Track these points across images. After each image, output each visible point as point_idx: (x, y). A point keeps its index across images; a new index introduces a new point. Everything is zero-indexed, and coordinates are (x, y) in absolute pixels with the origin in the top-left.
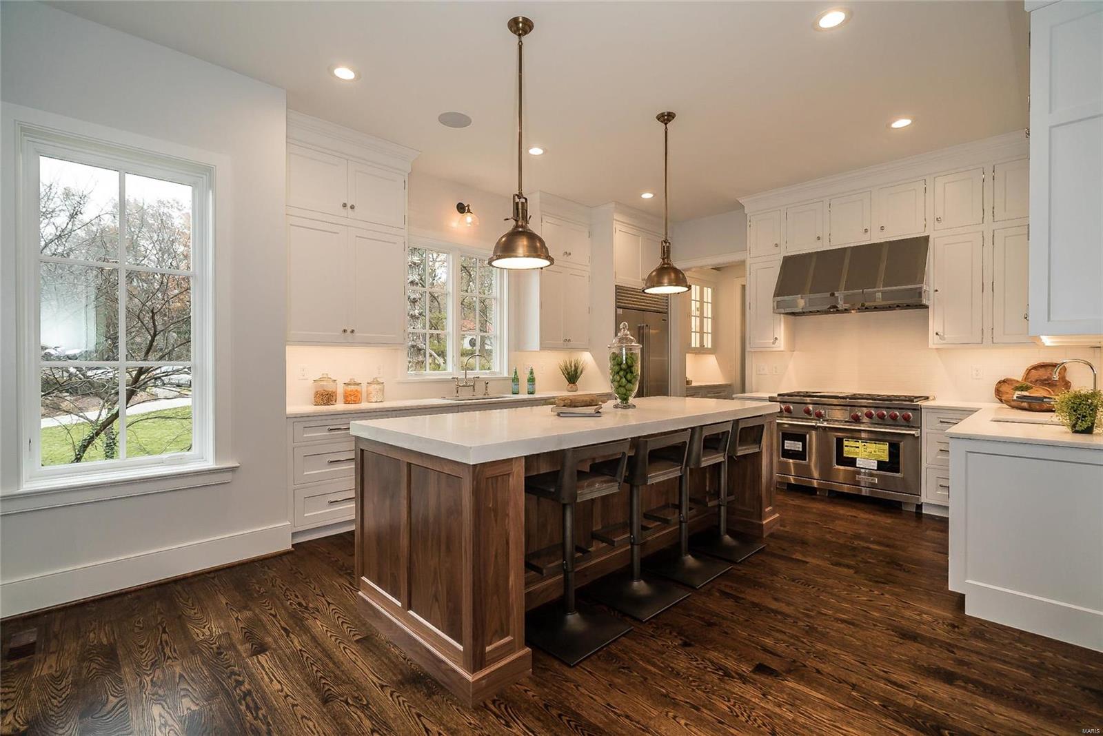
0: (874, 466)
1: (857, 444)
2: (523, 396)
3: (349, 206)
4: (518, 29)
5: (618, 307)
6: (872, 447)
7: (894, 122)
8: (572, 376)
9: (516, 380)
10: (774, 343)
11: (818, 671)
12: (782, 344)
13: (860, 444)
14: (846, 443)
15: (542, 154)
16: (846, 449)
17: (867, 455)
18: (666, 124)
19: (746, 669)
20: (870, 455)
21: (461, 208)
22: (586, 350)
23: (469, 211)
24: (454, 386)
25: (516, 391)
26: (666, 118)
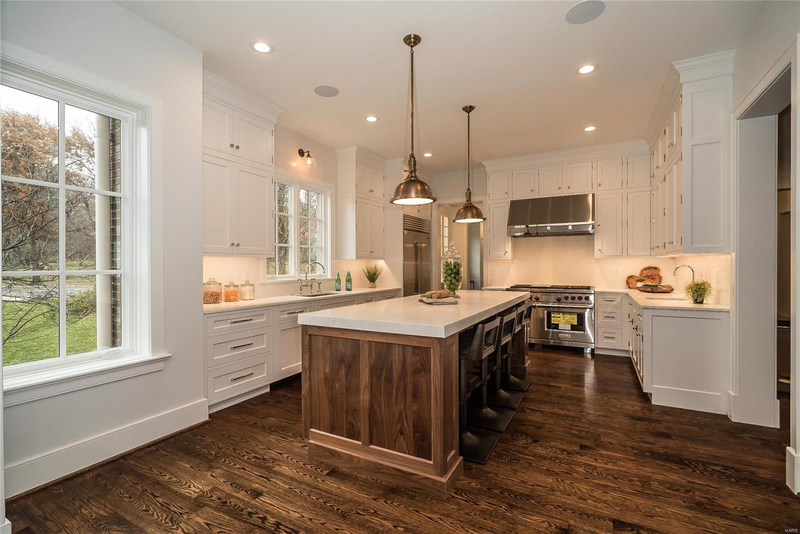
0: (569, 327)
1: (559, 316)
2: (344, 293)
3: (235, 146)
4: (411, 43)
5: (405, 229)
6: (568, 317)
7: (586, 128)
8: (372, 277)
9: (338, 281)
10: (505, 255)
11: (611, 444)
12: (509, 255)
13: (561, 315)
14: (553, 315)
15: (376, 121)
16: (552, 319)
17: (564, 322)
18: (469, 113)
19: (577, 448)
20: (567, 322)
21: (301, 153)
22: (381, 258)
23: (309, 156)
24: (298, 286)
25: (338, 289)
26: (469, 109)
